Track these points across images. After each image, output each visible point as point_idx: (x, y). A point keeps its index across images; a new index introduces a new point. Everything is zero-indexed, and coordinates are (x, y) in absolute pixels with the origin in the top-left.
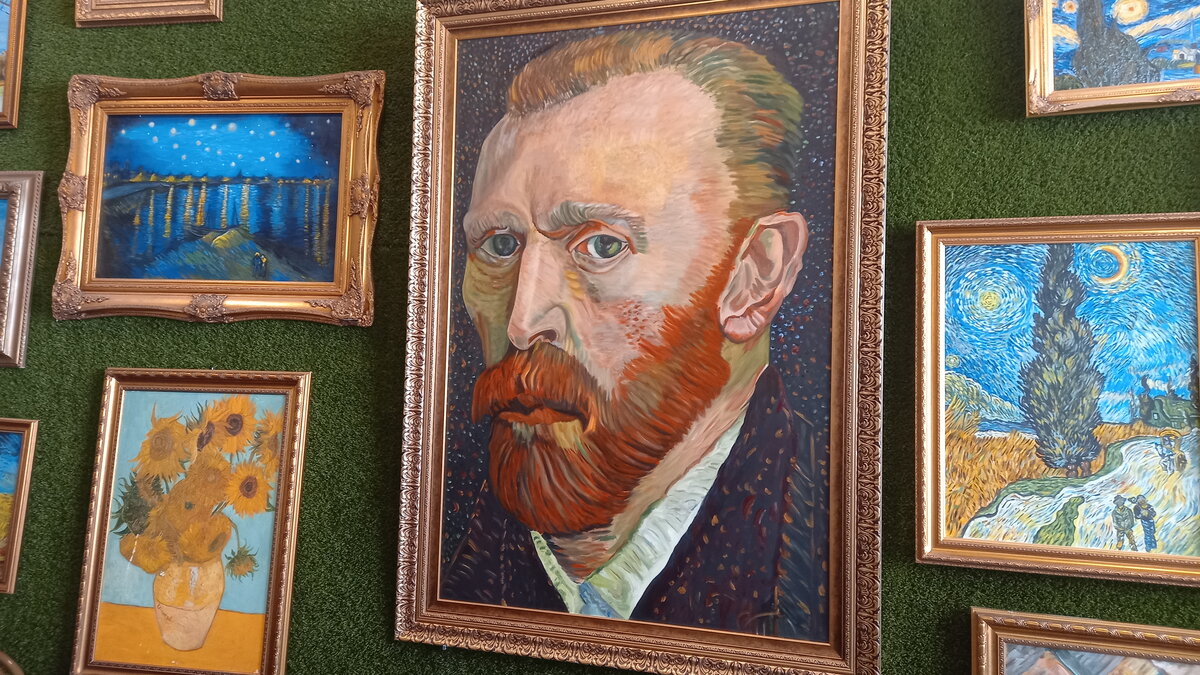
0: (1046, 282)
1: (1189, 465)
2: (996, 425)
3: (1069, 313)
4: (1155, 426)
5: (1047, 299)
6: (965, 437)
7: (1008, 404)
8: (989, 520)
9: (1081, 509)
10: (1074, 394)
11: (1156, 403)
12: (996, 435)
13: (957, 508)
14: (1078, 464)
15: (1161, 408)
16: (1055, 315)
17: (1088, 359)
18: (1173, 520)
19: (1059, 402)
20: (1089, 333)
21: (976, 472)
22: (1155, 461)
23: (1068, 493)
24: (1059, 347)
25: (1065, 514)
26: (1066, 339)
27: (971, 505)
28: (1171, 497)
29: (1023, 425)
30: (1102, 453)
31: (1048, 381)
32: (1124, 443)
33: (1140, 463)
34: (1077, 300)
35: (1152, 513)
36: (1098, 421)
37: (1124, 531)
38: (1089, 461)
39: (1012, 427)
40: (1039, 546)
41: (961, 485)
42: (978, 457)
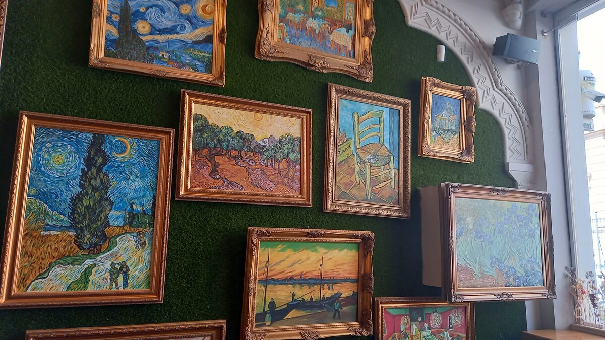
0: (90, 153)
1: (147, 246)
2: (54, 227)
3: (100, 170)
4: (134, 227)
5: (89, 162)
6: (35, 234)
7: (62, 216)
8: (43, 280)
9: (94, 270)
10: (97, 211)
11: (136, 216)
12: (52, 233)
13: (25, 275)
14: (95, 247)
15: (138, 218)
16: (92, 170)
17: (106, 193)
18: (137, 273)
19: (90, 215)
20: (108, 181)
21: (39, 254)
22: (132, 244)
23: (89, 262)
24: (93, 187)
25: (85, 274)
26: (97, 183)
27: (34, 273)
28: (137, 261)
29: (69, 228)
30: (108, 241)
31: (85, 204)
32: (119, 236)
33: (125, 245)
34: (104, 163)
35: (128, 270)
36: (107, 225)
37: (114, 280)
38: (101, 245)
39: (63, 229)
40: (69, 291)
41: (29, 261)
42: (41, 246)
